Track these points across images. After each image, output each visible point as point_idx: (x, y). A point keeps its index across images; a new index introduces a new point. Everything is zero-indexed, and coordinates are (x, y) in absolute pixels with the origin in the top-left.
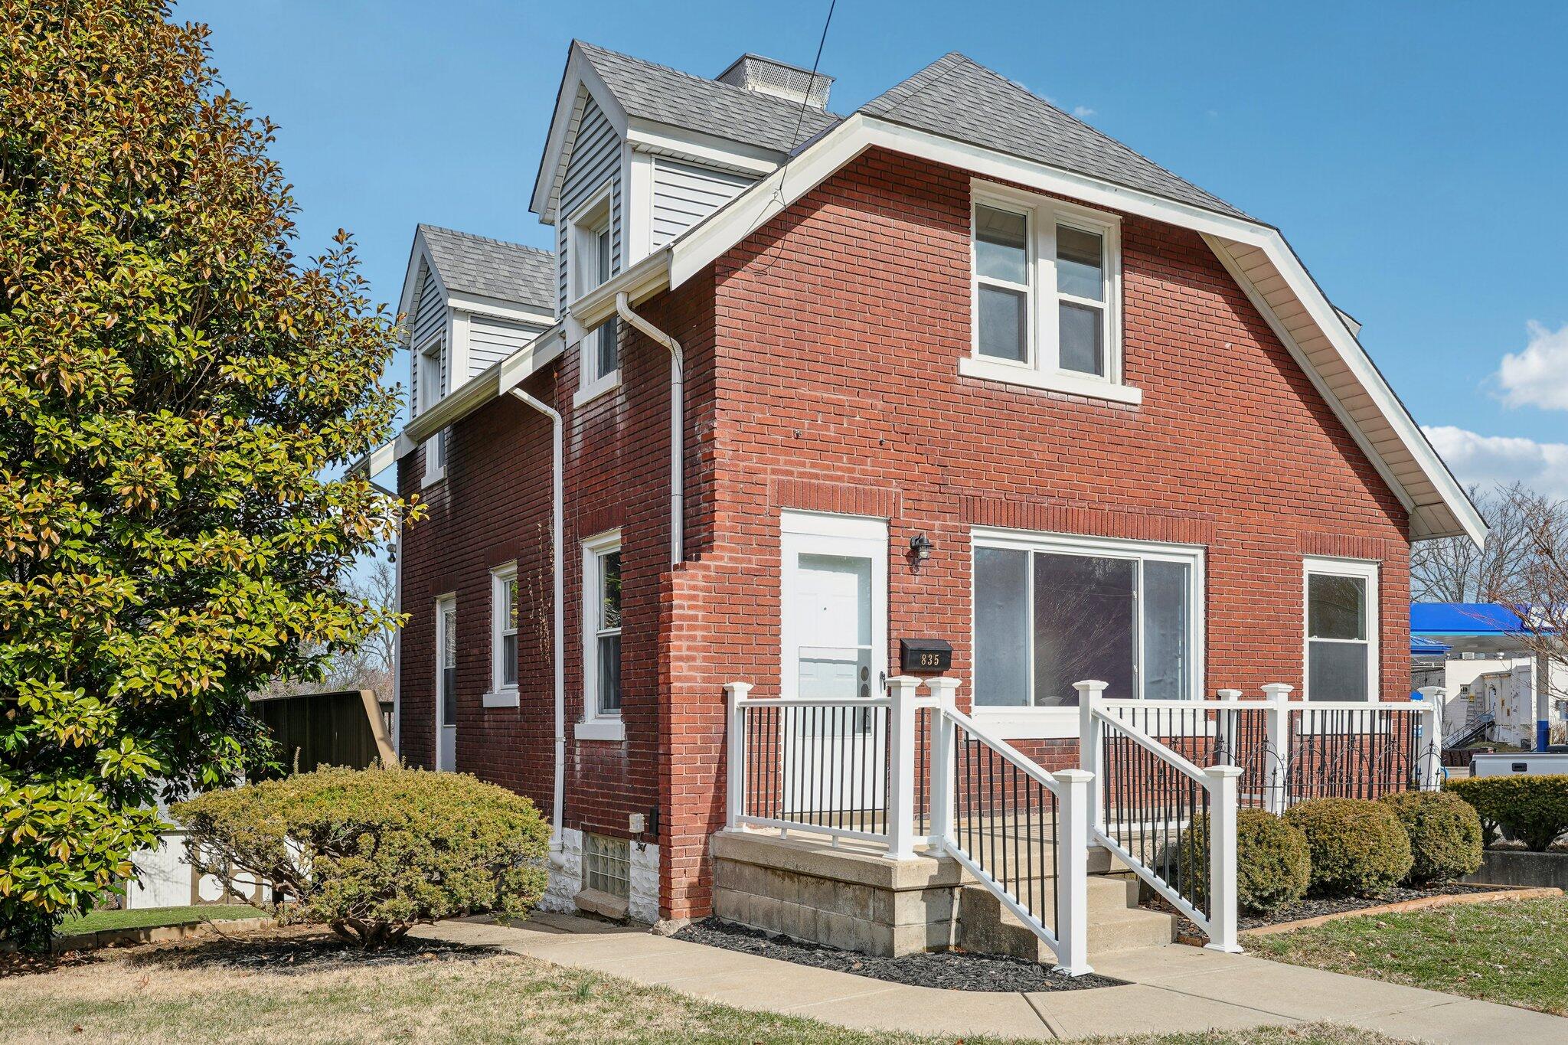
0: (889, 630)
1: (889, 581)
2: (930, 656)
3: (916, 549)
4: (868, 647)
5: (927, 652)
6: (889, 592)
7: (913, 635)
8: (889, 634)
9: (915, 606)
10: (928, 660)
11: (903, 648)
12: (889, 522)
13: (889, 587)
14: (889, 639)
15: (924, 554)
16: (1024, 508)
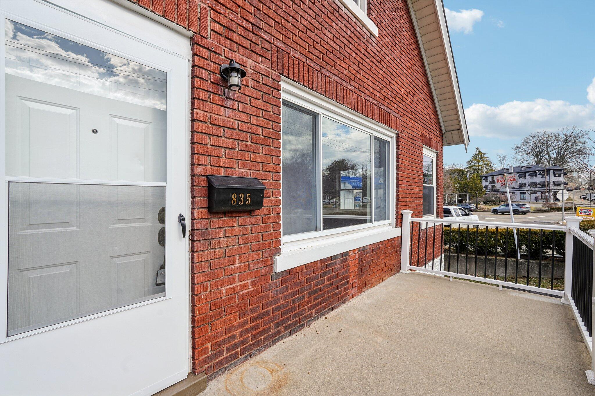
0: (192, 164)
1: (193, 109)
2: (242, 195)
3: (226, 73)
4: (163, 184)
5: (238, 191)
6: (193, 120)
7: (222, 172)
8: (192, 169)
9: (225, 142)
10: (239, 199)
11: (210, 185)
12: (192, 39)
13: (192, 114)
14: (193, 175)
15: (235, 79)
16: (319, 77)
